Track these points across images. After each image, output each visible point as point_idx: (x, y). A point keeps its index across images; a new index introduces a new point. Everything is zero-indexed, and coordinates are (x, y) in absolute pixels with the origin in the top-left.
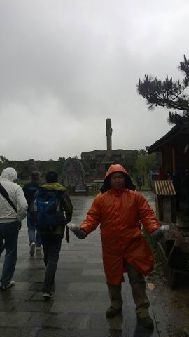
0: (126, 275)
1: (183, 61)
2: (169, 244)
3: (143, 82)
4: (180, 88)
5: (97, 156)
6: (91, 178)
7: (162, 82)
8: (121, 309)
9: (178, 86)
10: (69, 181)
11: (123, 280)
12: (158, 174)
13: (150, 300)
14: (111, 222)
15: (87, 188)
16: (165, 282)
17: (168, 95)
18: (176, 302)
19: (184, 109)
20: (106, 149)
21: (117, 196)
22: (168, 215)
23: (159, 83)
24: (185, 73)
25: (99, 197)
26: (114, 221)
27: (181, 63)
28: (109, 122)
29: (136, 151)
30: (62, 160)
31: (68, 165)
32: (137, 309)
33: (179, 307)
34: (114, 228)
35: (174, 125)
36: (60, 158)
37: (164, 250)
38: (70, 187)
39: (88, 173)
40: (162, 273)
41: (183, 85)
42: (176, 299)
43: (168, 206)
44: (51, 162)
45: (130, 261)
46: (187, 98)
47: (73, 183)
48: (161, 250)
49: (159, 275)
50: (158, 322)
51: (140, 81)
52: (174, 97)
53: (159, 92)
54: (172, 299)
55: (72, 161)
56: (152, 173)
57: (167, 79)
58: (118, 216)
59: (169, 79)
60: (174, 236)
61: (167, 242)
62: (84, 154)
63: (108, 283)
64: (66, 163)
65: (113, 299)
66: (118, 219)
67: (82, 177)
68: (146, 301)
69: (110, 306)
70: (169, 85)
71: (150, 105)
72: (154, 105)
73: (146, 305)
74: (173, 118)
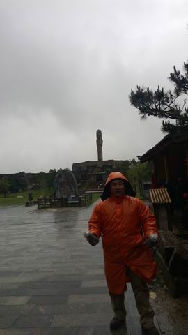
0: (129, 285)
1: (173, 72)
2: (168, 252)
3: (135, 93)
4: (171, 98)
5: (88, 167)
6: (83, 190)
7: (154, 92)
8: (125, 320)
9: (169, 96)
10: (61, 193)
11: (125, 289)
12: (149, 183)
13: (154, 309)
14: (112, 230)
15: (80, 199)
16: (166, 291)
17: (159, 104)
18: (180, 310)
19: (176, 118)
20: (97, 160)
21: (118, 203)
22: (164, 223)
23: (151, 93)
24: (174, 83)
25: (100, 204)
26: (116, 229)
27: (171, 74)
28: (99, 134)
29: (127, 161)
30: (53, 172)
31: (60, 176)
32: (141, 319)
33: (183, 316)
34: (116, 236)
35: (167, 134)
36: (51, 170)
37: (164, 258)
38: (62, 198)
39: (79, 184)
40: (162, 281)
41: (174, 95)
42: (180, 307)
43: (163, 214)
44: (42, 174)
45: (133, 268)
46: (178, 108)
47: (65, 194)
48: (160, 259)
49: (160, 283)
50: (164, 333)
51: (132, 92)
52: (165, 107)
53: (151, 102)
54: (175, 308)
55: (64, 172)
56: (144, 183)
57: (158, 90)
58: (119, 223)
59: (161, 89)
60: (172, 243)
61: (166, 249)
62: (75, 166)
63: (110, 294)
64: (57, 175)
65: (116, 309)
66: (119, 227)
67: (75, 188)
68: (150, 310)
69: (113, 317)
70: (160, 95)
71: (143, 115)
72: (147, 115)
73: (151, 314)
74: (166, 127)
